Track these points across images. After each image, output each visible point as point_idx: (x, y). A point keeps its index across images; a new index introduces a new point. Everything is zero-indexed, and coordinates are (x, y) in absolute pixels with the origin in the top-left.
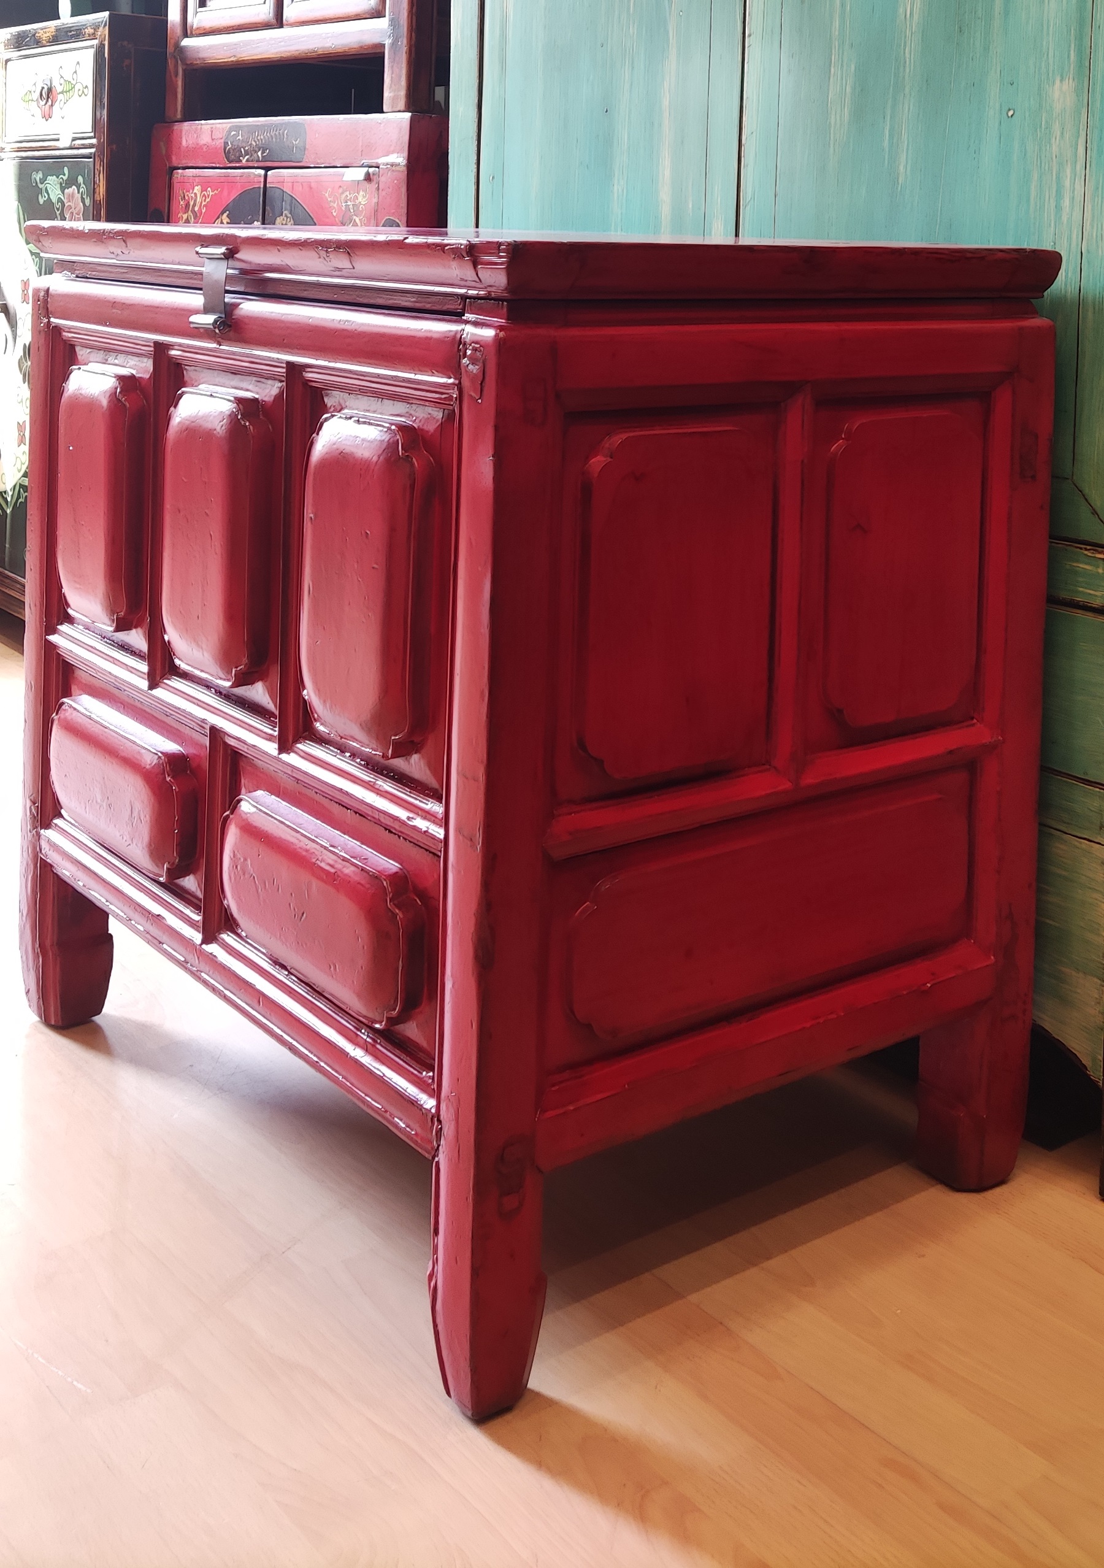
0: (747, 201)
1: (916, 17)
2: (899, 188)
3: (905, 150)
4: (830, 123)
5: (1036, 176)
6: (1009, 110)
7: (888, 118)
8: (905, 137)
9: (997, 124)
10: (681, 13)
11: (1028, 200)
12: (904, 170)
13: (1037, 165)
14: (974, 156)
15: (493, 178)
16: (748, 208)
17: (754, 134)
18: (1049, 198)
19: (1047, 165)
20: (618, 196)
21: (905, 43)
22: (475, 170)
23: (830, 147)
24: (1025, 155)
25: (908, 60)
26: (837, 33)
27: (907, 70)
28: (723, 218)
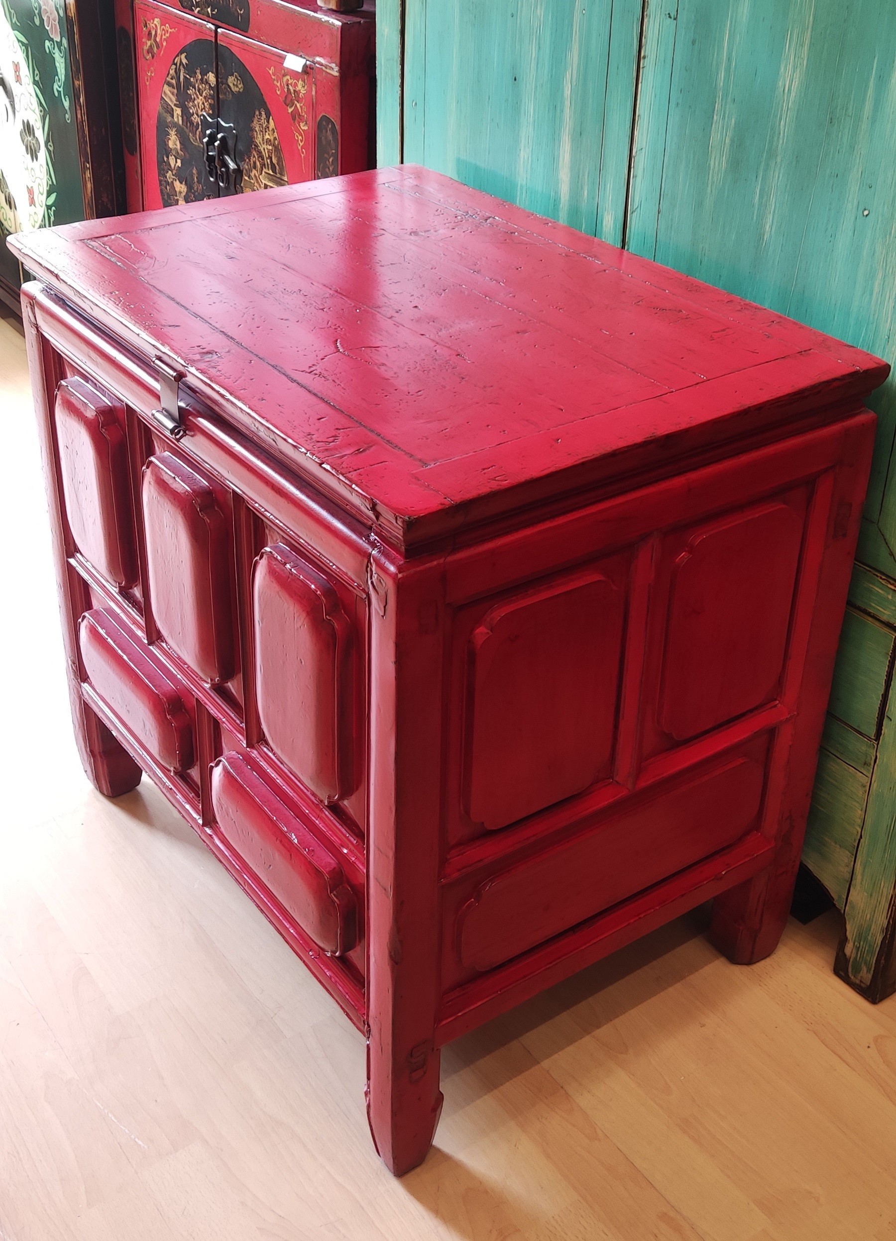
0: (634, 209)
1: (793, 94)
2: (764, 244)
3: (772, 212)
4: (709, 164)
5: (880, 276)
6: (865, 210)
7: (760, 179)
8: (773, 200)
9: (853, 218)
10: (584, 12)
11: (871, 294)
12: (770, 230)
13: (883, 266)
14: (830, 239)
15: (416, 104)
16: (635, 214)
17: (644, 150)
18: (889, 299)
19: (891, 269)
20: (524, 162)
21: (781, 116)
22: (399, 92)
23: (708, 186)
24: (874, 254)
25: (782, 132)
26: (722, 84)
27: (781, 142)
28: (613, 214)
